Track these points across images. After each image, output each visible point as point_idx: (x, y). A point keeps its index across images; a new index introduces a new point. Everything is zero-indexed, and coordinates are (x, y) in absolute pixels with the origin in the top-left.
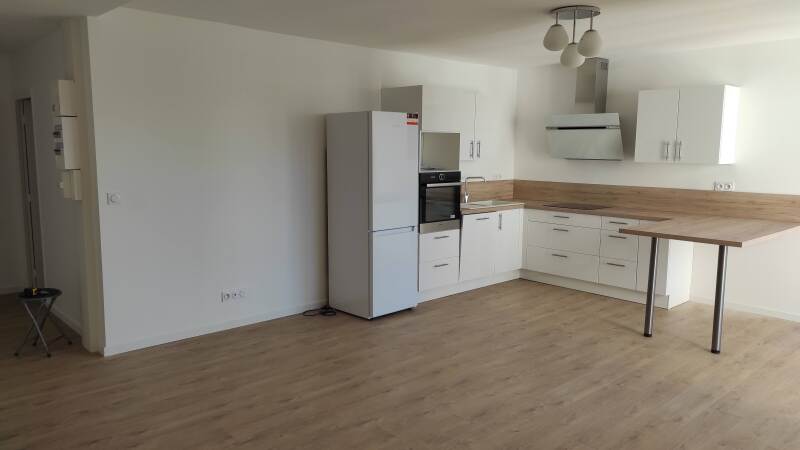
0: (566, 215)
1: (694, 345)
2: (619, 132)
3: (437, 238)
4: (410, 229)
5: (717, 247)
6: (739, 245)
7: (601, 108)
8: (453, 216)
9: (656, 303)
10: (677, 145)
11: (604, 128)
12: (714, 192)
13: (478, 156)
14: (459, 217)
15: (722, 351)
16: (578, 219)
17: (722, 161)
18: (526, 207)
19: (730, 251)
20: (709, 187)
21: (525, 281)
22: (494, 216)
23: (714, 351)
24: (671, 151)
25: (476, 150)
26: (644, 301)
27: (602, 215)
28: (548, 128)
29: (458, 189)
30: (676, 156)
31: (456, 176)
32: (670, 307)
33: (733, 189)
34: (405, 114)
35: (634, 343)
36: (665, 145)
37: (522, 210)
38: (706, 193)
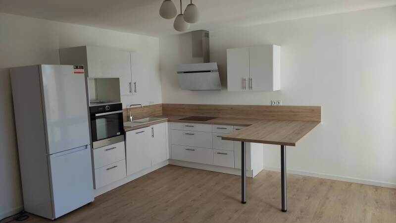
0: (192, 124)
1: (271, 206)
2: (218, 73)
3: (107, 150)
4: (85, 147)
5: (280, 146)
6: (293, 145)
7: (207, 60)
8: (119, 133)
9: (247, 174)
10: (250, 80)
11: (210, 71)
12: (271, 107)
13: (135, 91)
14: (123, 133)
15: (288, 210)
16: (199, 127)
17: (275, 89)
18: (168, 121)
19: (288, 148)
20: (269, 104)
21: (172, 167)
22: (148, 130)
23: (283, 211)
24: (247, 84)
25: (133, 88)
26: (240, 174)
27: (212, 124)
28: (178, 73)
29: (121, 114)
30: (250, 87)
31: (120, 106)
32: (254, 176)
33: (281, 104)
34: (73, 66)
35: (236, 211)
36: (243, 80)
37: (166, 123)
38: (267, 107)
